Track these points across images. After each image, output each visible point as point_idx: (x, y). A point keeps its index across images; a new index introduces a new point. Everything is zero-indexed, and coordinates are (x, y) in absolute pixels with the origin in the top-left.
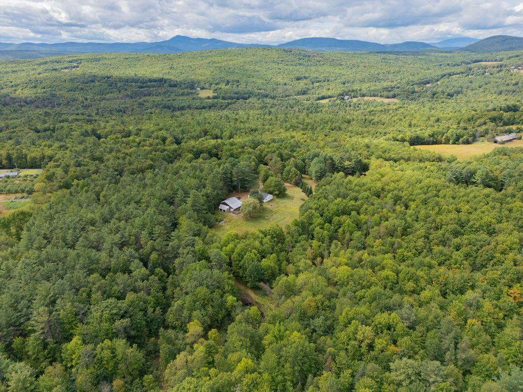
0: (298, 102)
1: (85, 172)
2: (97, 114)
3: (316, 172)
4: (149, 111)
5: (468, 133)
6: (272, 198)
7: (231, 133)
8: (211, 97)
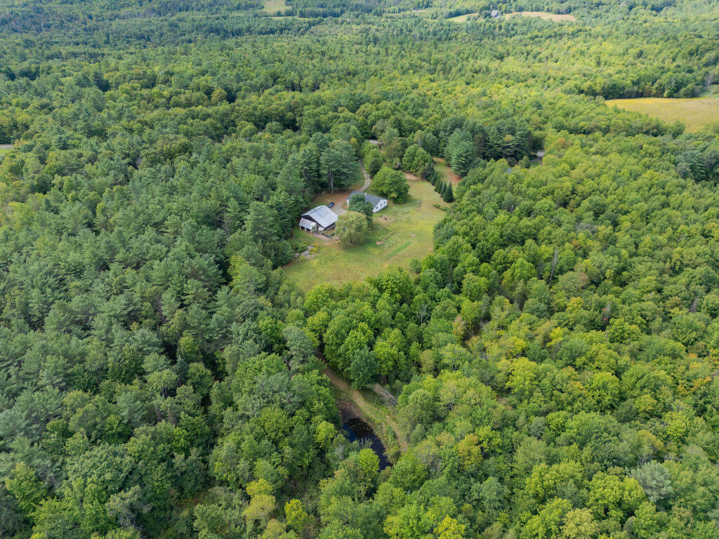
0: (419, 20)
1: (73, 161)
2: (107, 42)
3: (460, 156)
4: (187, 37)
5: (694, 78)
6: (386, 205)
7: (316, 79)
8: (283, 13)
